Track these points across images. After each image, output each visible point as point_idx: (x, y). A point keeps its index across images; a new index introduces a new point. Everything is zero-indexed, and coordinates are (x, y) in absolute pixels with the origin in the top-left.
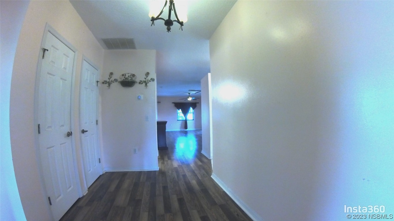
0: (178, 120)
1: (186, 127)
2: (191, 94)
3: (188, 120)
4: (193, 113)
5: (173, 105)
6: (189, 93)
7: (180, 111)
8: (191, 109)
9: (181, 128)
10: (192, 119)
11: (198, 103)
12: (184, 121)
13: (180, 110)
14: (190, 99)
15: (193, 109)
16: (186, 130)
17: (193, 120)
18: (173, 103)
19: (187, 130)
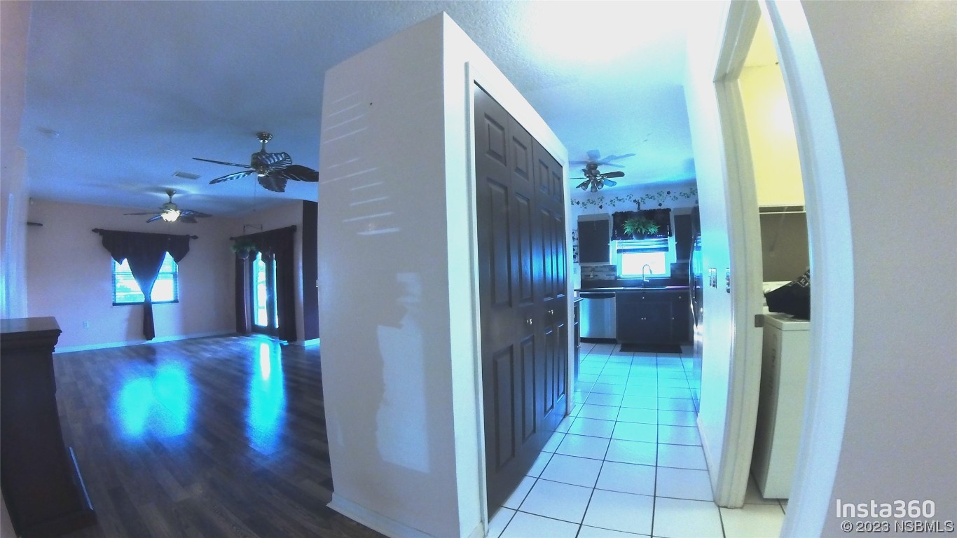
0: (115, 304)
1: (148, 331)
2: (175, 196)
3: (155, 303)
4: (175, 275)
5: (97, 239)
6: (170, 193)
7: (123, 267)
8: (168, 258)
9: (129, 334)
10: (172, 299)
11: (195, 237)
12: (140, 308)
13: (125, 261)
14: (172, 216)
15: (177, 259)
16: (149, 342)
17: (176, 301)
18: (95, 231)
19: (154, 341)
